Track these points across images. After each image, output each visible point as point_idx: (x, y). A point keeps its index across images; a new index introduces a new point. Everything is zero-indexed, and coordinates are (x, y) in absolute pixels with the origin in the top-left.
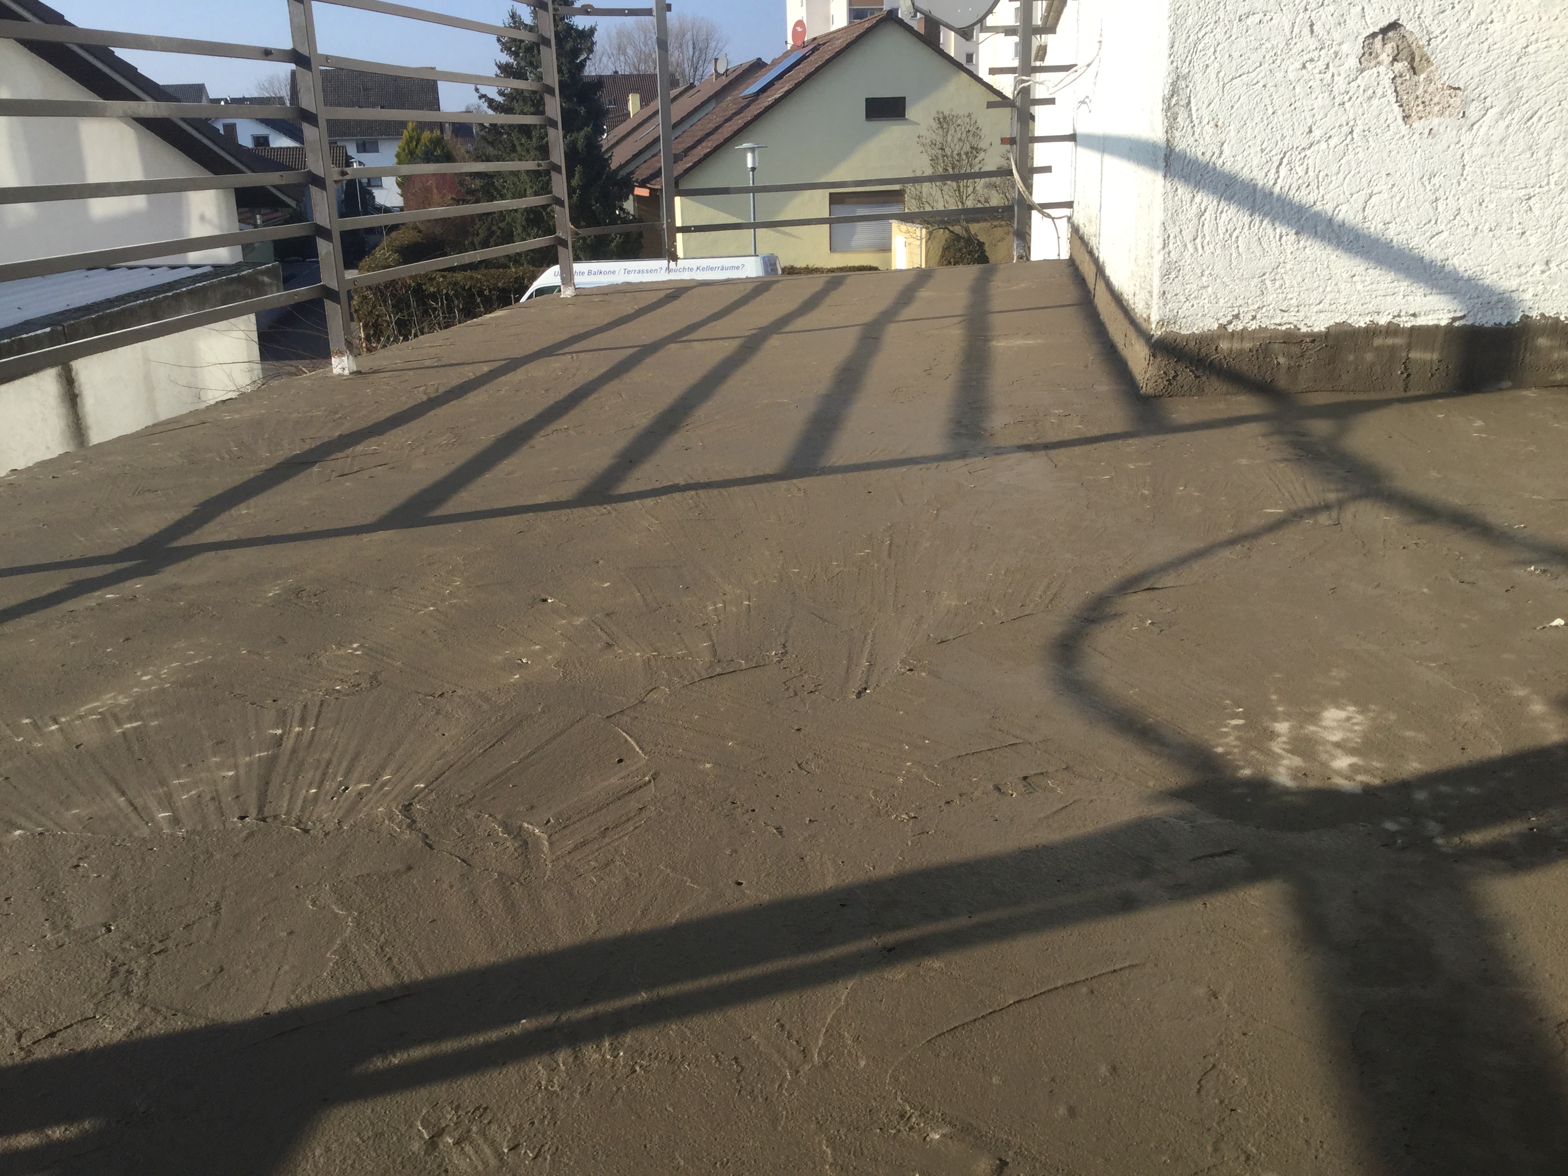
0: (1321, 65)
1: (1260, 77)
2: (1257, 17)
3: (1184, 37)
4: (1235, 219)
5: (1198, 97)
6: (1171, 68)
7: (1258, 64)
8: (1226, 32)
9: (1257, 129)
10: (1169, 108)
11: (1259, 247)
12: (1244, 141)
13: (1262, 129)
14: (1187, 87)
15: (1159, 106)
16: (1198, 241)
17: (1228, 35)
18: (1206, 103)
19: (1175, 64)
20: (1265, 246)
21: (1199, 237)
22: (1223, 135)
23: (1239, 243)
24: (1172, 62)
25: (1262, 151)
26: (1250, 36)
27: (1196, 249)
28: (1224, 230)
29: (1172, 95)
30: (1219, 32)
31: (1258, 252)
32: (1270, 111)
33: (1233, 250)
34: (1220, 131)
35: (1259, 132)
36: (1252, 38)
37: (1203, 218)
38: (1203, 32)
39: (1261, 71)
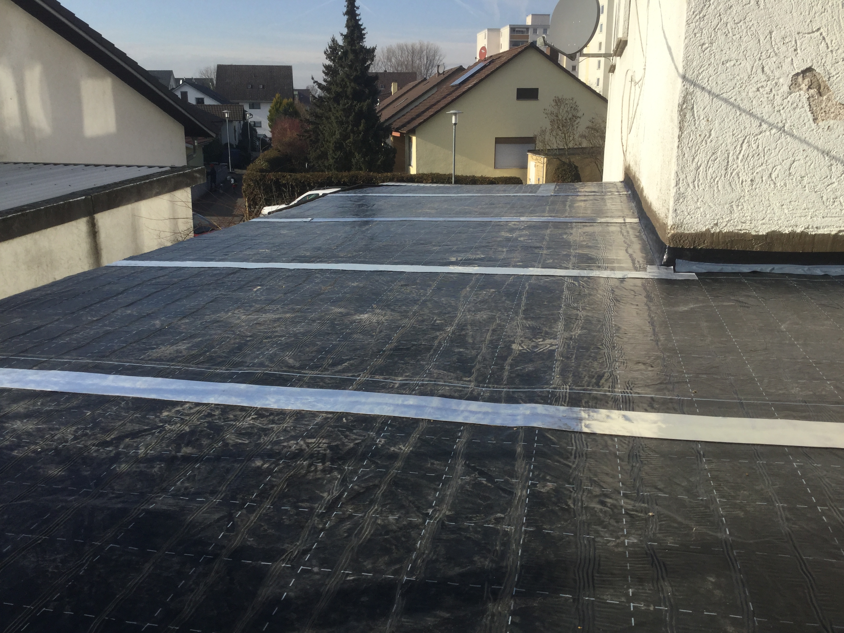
0: (768, 89)
1: (733, 95)
2: (732, 63)
3: (691, 72)
4: (717, 171)
5: (698, 104)
6: (684, 88)
7: (732, 88)
8: (715, 70)
9: (731, 122)
10: (682, 110)
11: (730, 187)
12: (723, 129)
13: (733, 123)
14: (692, 99)
15: (676, 109)
16: (696, 182)
17: (716, 72)
18: (702, 108)
19: (686, 87)
20: (733, 187)
21: (697, 180)
22: (711, 126)
23: (719, 184)
24: (684, 86)
25: (733, 135)
26: (728, 72)
27: (694, 187)
28: (710, 177)
29: (684, 103)
30: (711, 70)
31: (729, 190)
32: (738, 113)
33: (715, 188)
34: (709, 124)
35: (732, 125)
36: (729, 74)
37: (699, 170)
38: (702, 70)
39: (734, 92)
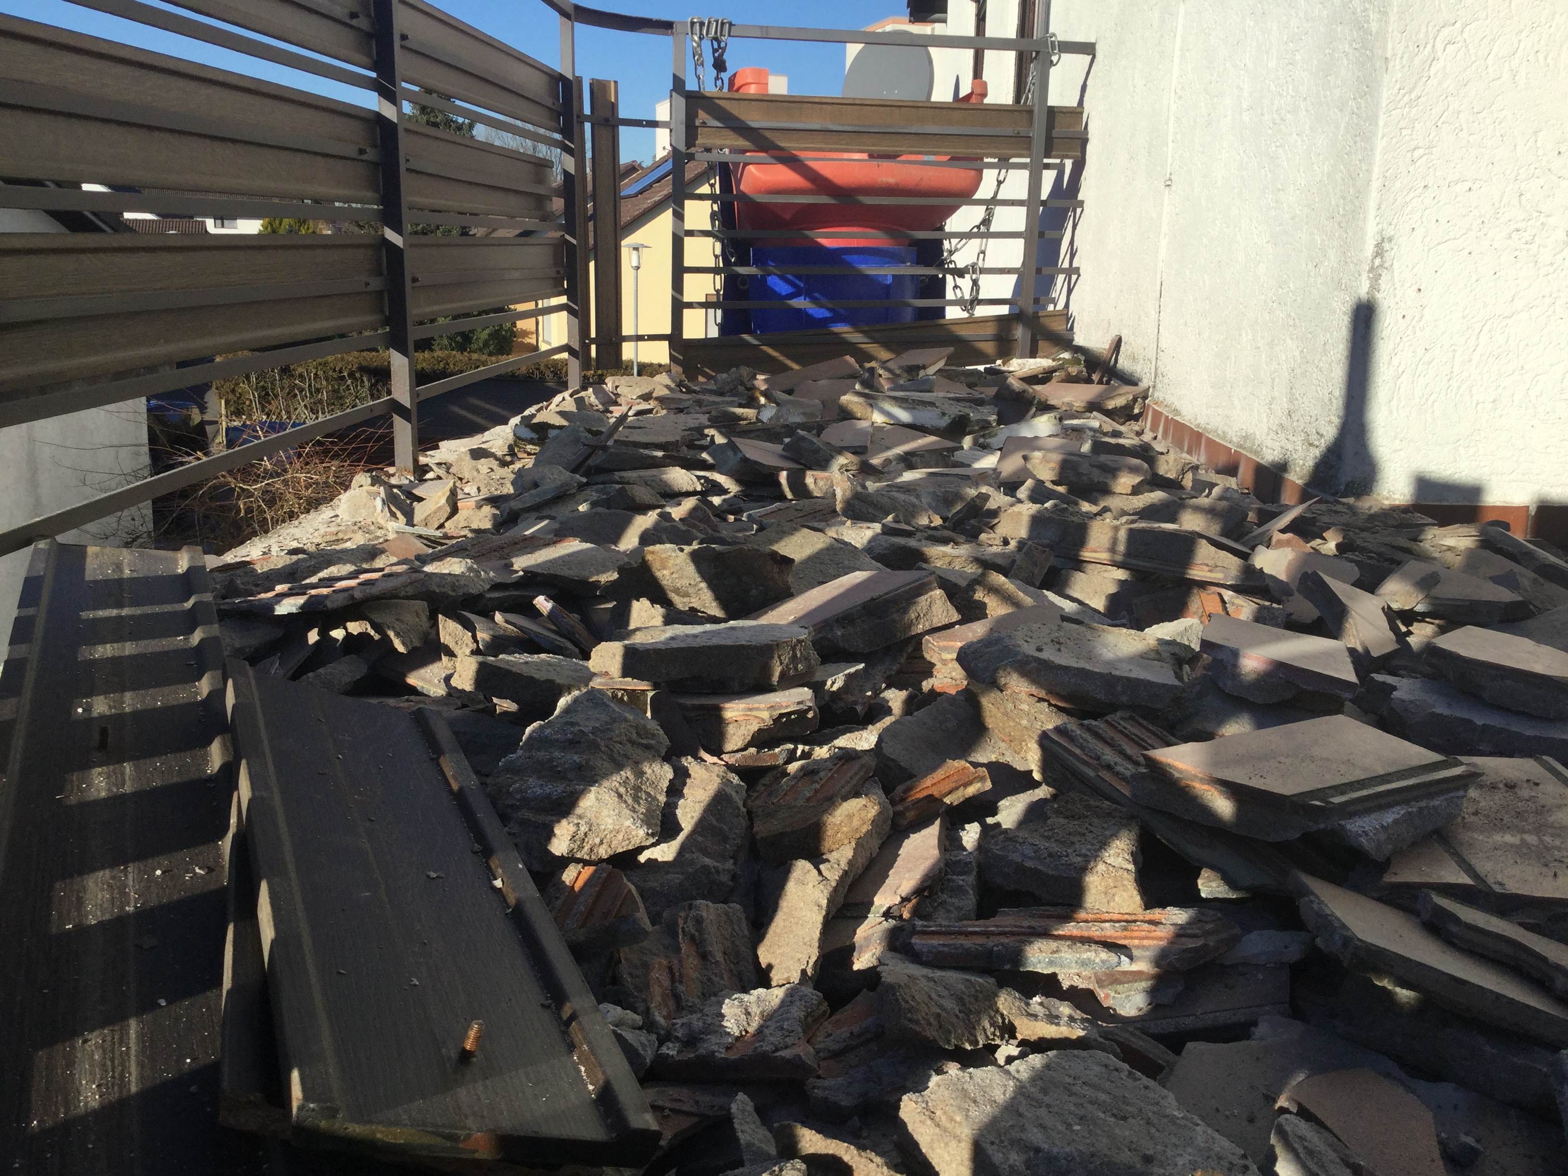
1: (1466, 243)
2: (1467, 185)
3: (1392, 200)
4: (1432, 383)
5: (1402, 260)
6: (1377, 230)
7: (1465, 231)
8: (1434, 197)
9: (1460, 295)
10: (1372, 269)
11: (1455, 413)
12: (1446, 307)
13: (1465, 296)
14: (1391, 249)
16: (1394, 402)
17: (1436, 200)
18: (1410, 267)
19: (1380, 226)
20: (1461, 413)
22: (1426, 300)
23: (1435, 408)
24: (1378, 224)
25: (1464, 317)
26: (1458, 202)
28: (1421, 394)
29: (1376, 257)
30: (1428, 197)
31: (1454, 418)
32: (1474, 278)
33: (1429, 415)
34: (1422, 296)
35: (1462, 299)
36: (1461, 205)
37: (1400, 380)
38: (1411, 195)
39: (1468, 238)
